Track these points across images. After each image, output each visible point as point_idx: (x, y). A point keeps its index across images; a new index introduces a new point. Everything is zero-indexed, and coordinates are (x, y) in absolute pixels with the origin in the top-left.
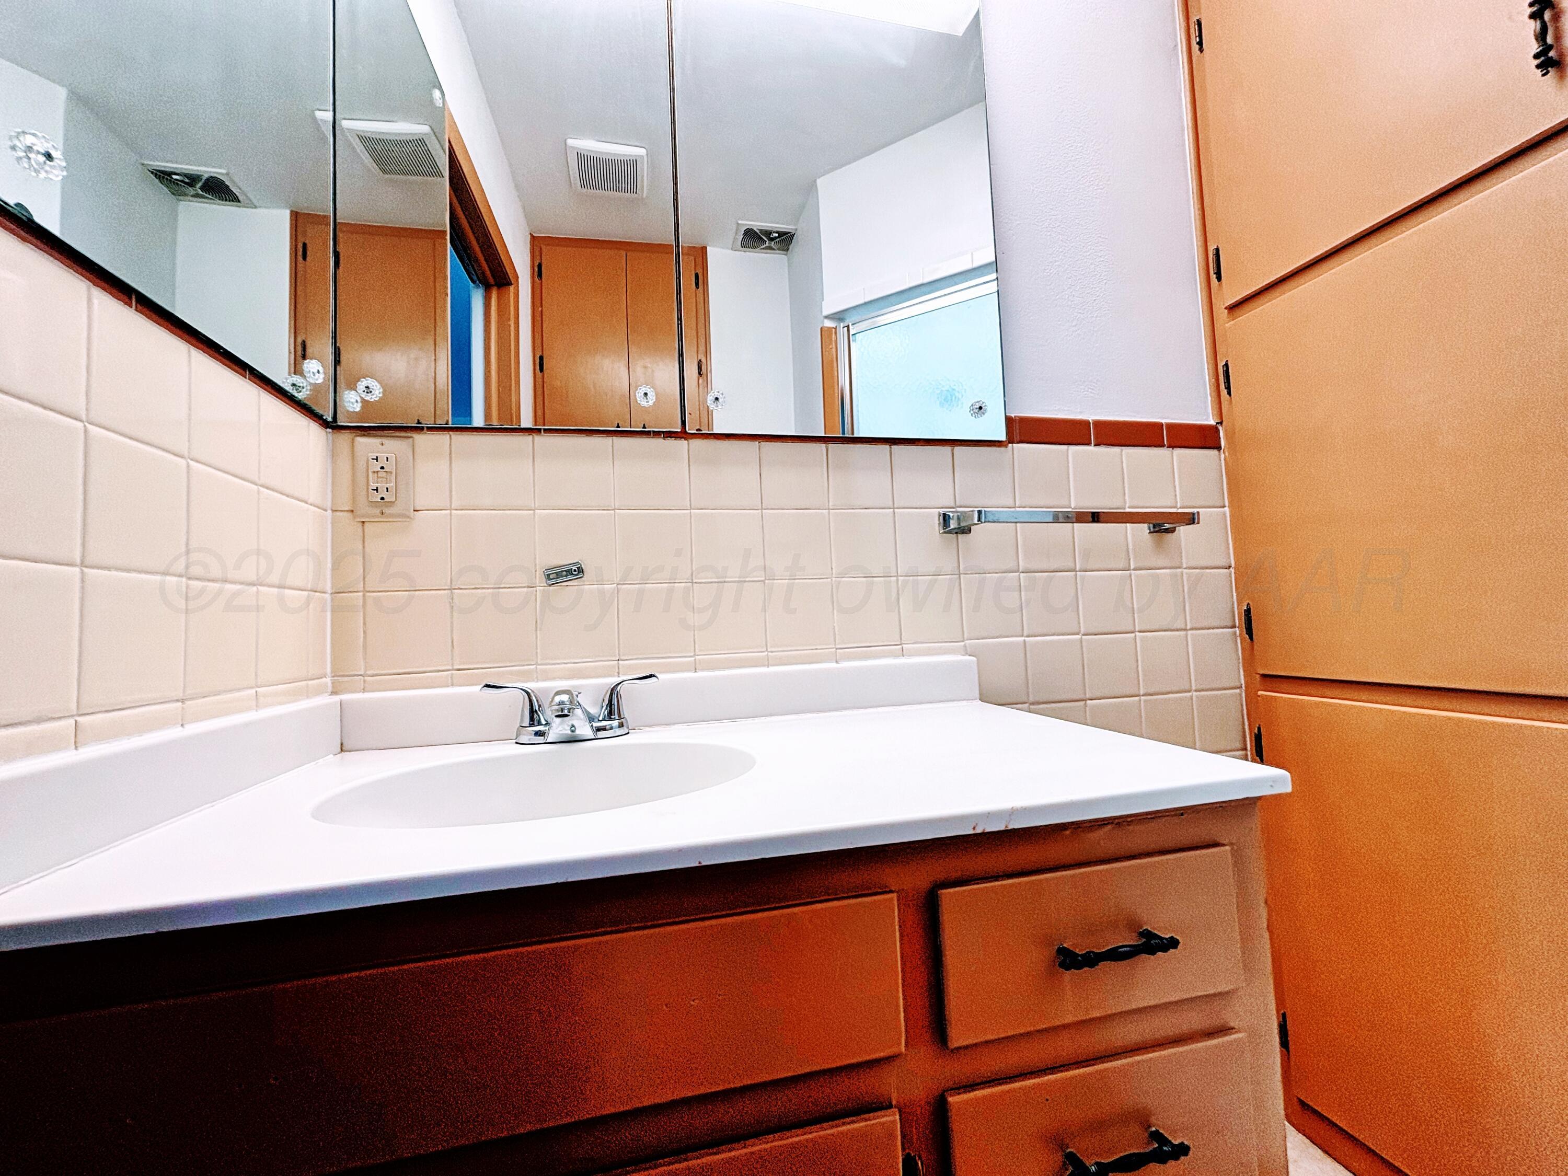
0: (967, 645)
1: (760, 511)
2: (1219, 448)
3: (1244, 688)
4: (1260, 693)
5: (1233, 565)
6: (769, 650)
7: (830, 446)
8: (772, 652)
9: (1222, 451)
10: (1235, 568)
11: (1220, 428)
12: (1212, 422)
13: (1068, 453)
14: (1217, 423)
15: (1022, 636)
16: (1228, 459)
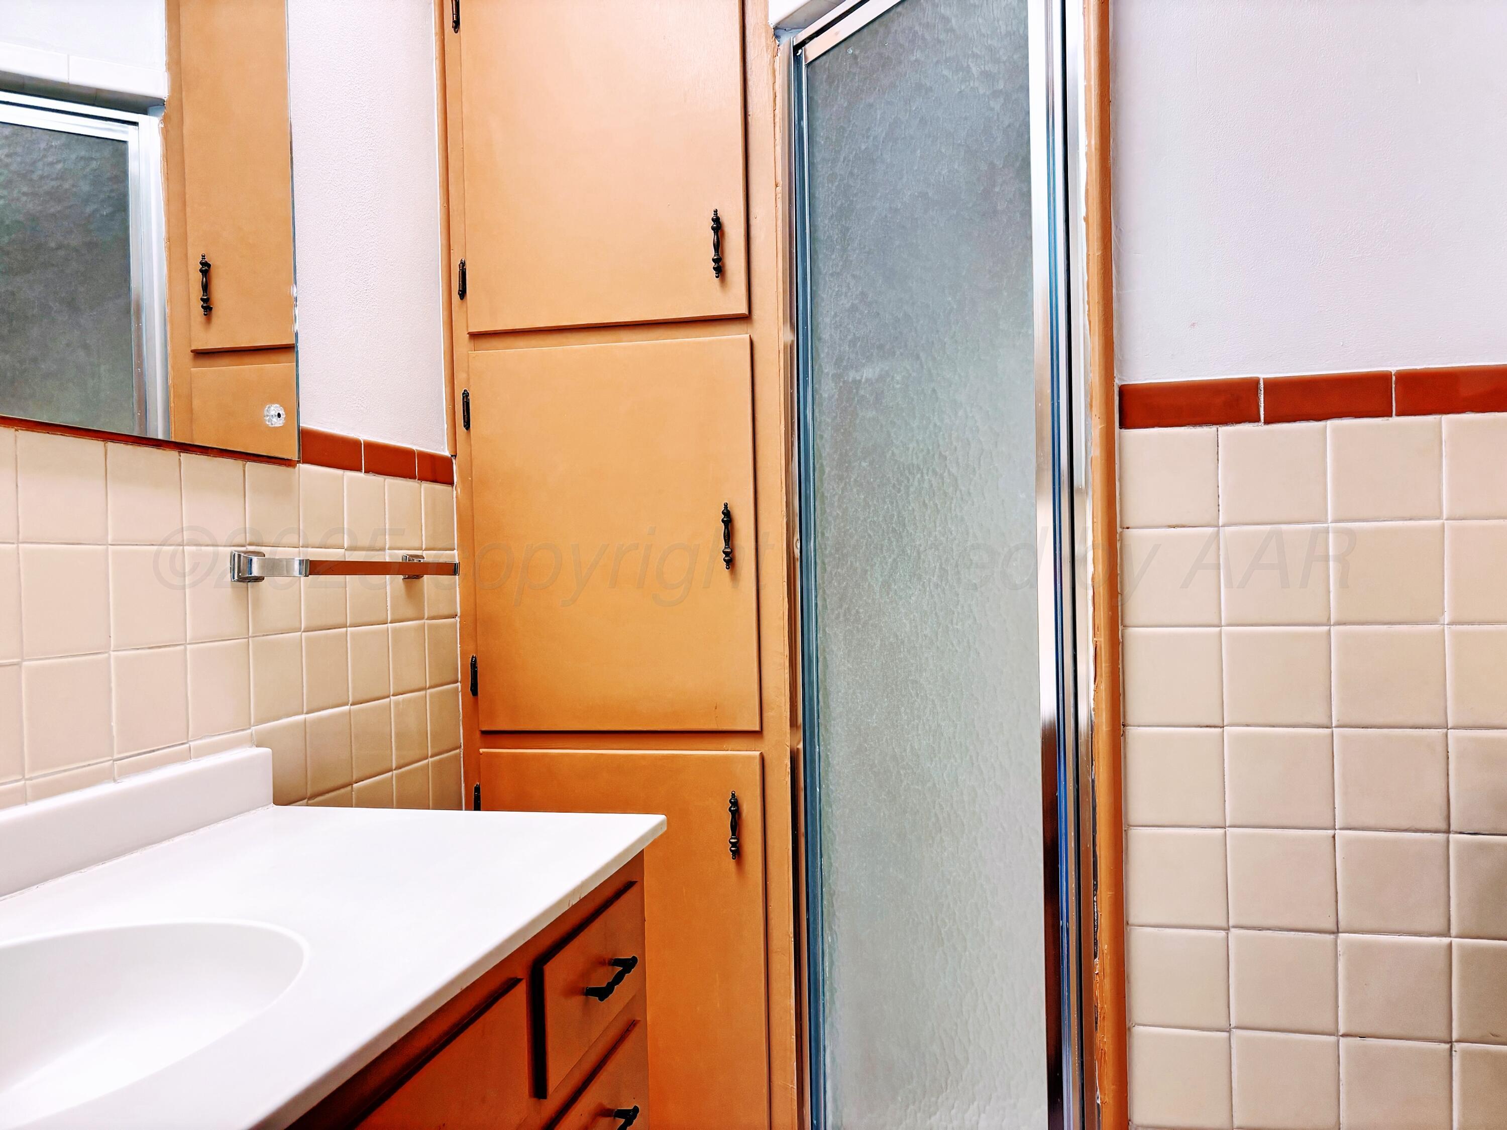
0: (254, 732)
1: (15, 546)
2: (451, 483)
3: (462, 747)
4: (481, 750)
5: (459, 614)
6: (27, 777)
7: (111, 445)
8: (31, 779)
9: (454, 487)
10: (460, 617)
11: (454, 461)
12: (447, 453)
13: (343, 478)
14: (452, 456)
15: (302, 713)
16: (459, 497)
